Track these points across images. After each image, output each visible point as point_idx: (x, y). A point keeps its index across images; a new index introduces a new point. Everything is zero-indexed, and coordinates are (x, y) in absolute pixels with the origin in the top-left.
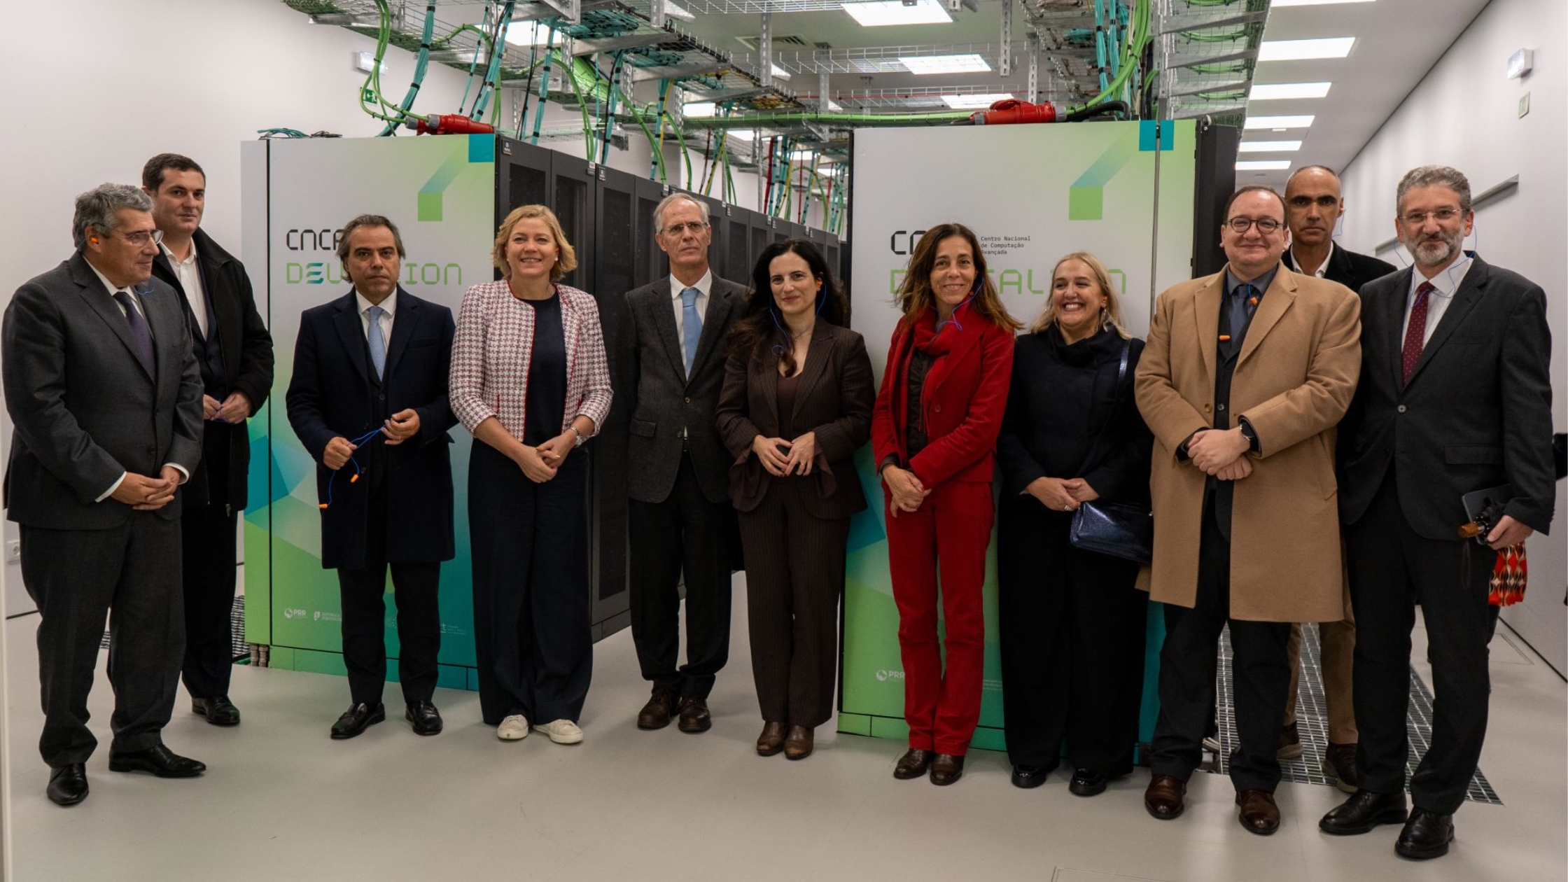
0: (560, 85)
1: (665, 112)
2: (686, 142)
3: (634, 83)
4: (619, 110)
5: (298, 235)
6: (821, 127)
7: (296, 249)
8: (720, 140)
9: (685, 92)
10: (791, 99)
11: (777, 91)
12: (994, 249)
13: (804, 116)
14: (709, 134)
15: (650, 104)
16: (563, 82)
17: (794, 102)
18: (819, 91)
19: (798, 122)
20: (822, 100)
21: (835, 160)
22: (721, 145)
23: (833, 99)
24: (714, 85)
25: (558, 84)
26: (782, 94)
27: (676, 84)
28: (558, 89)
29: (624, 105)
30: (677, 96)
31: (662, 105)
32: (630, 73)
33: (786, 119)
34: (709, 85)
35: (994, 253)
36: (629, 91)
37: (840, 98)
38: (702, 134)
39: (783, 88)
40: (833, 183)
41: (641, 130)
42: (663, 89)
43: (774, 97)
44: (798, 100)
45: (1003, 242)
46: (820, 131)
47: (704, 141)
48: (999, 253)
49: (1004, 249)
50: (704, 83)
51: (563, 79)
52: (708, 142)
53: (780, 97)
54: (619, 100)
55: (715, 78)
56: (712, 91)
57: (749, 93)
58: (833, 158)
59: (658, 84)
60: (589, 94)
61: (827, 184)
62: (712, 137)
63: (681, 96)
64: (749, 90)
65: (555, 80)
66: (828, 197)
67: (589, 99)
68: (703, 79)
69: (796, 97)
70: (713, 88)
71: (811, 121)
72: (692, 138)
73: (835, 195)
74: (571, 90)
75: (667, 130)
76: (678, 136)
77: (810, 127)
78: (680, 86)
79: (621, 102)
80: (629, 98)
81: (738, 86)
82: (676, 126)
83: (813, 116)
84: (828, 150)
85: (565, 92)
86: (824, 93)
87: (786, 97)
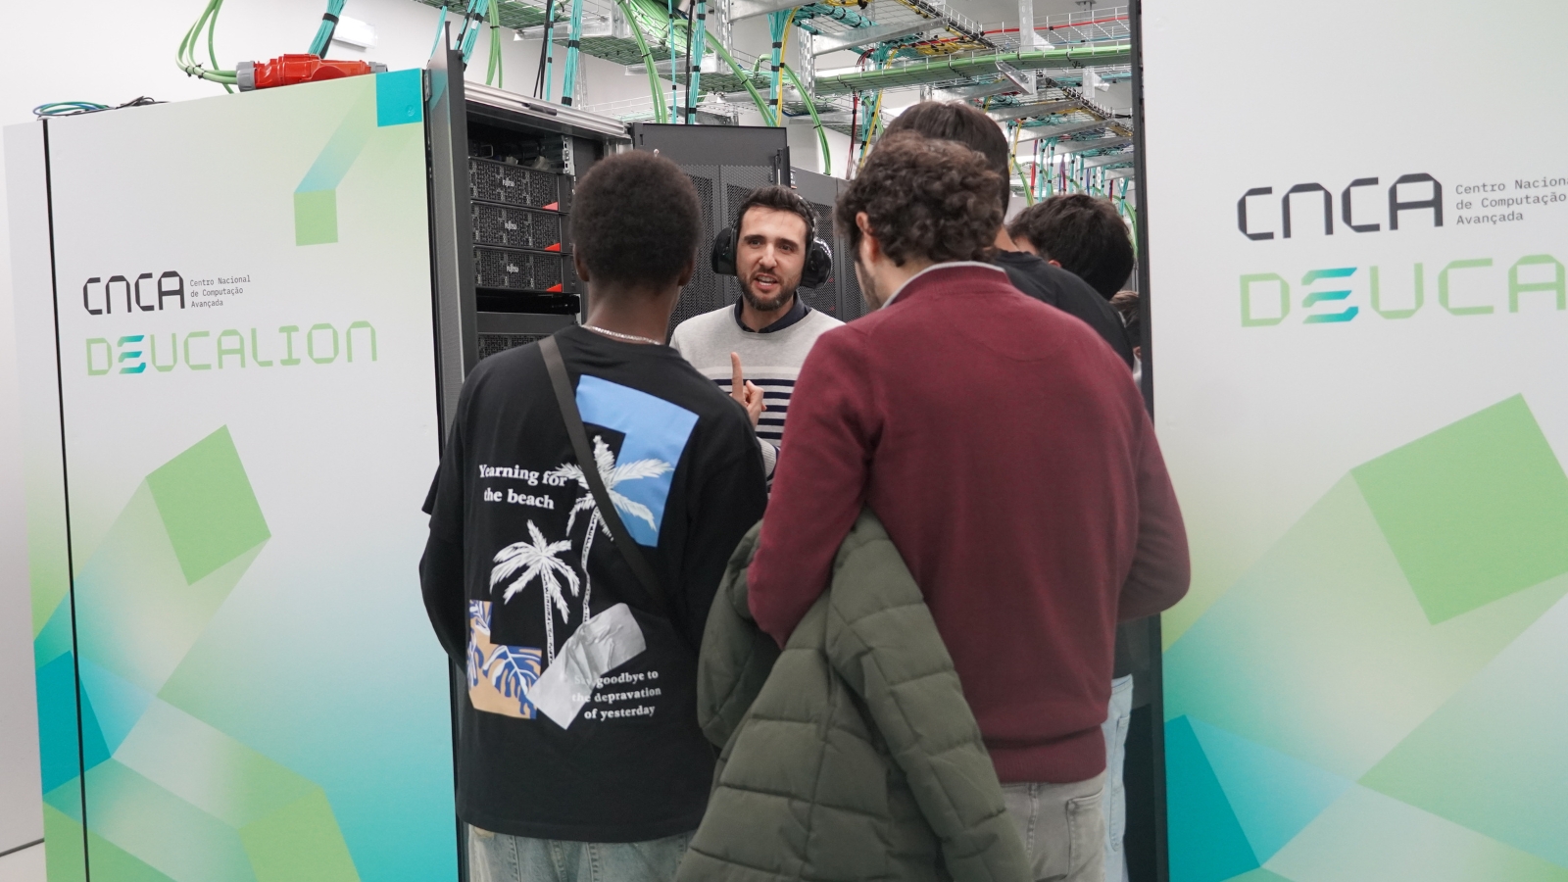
0: (611, 27)
1: (782, 65)
2: (822, 117)
3: (732, 22)
4: (709, 65)
5: (100, 288)
6: (1024, 72)
7: (99, 312)
8: (871, 107)
9: (814, 37)
10: (975, 37)
11: (953, 24)
12: (1490, 211)
13: (999, 57)
14: (855, 100)
15: (761, 57)
16: (615, 21)
17: (980, 40)
18: (1018, 20)
19: (988, 68)
20: (1023, 32)
21: (1041, 135)
22: (873, 114)
23: (1040, 29)
24: (857, 21)
25: (607, 26)
26: (960, 29)
27: (800, 25)
28: (608, 33)
29: (719, 58)
30: (801, 44)
31: (777, 55)
32: (726, 9)
33: (971, 63)
34: (849, 22)
35: (1492, 219)
36: (725, 34)
37: (1051, 28)
38: (843, 102)
39: (962, 19)
40: (1038, 170)
41: (751, 100)
42: (778, 30)
43: (949, 36)
44: (985, 37)
45: (1512, 192)
46: (1023, 79)
47: (848, 113)
48: (1503, 218)
49: (1516, 208)
50: (842, 18)
51: (614, 17)
52: (854, 112)
53: (959, 34)
54: (709, 51)
55: (858, 7)
56: (854, 31)
57: (911, 30)
58: (1036, 131)
59: (770, 21)
60: (663, 43)
61: (1030, 171)
62: (859, 107)
63: (809, 45)
64: (911, 25)
65: (604, 19)
66: (1032, 188)
67: (661, 53)
68: (839, 11)
69: (982, 34)
70: (857, 26)
71: (1009, 63)
72: (830, 110)
73: (1042, 186)
74: (627, 33)
75: (791, 96)
76: (810, 110)
77: (1009, 73)
78: (806, 28)
79: (715, 54)
80: (725, 47)
81: (895, 20)
82: (804, 91)
83: (1012, 55)
84: (1029, 120)
85: (619, 36)
86: (1026, 22)
87: (968, 32)
